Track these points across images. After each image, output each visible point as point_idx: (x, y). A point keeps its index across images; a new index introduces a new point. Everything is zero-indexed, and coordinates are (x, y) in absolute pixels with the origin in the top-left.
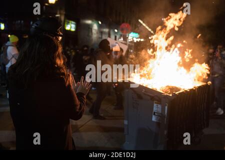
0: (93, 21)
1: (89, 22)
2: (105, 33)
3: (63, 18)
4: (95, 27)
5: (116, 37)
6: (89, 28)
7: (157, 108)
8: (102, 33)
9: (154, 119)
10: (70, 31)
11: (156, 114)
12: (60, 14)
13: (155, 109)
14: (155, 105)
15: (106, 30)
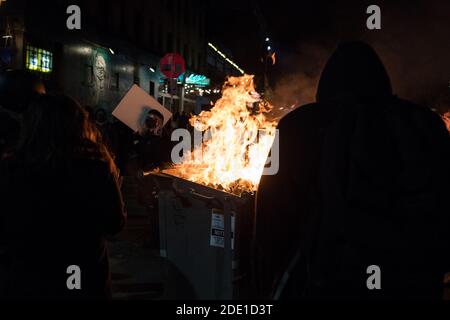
0: (94, 48)
1: (86, 50)
2: (125, 75)
3: (20, 43)
4: (101, 62)
5: (152, 85)
6: (87, 63)
7: (216, 221)
8: (117, 76)
9: (213, 241)
10: (38, 73)
11: (216, 232)
12: (13, 32)
13: (213, 223)
14: (214, 216)
15: (129, 69)
